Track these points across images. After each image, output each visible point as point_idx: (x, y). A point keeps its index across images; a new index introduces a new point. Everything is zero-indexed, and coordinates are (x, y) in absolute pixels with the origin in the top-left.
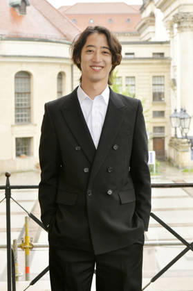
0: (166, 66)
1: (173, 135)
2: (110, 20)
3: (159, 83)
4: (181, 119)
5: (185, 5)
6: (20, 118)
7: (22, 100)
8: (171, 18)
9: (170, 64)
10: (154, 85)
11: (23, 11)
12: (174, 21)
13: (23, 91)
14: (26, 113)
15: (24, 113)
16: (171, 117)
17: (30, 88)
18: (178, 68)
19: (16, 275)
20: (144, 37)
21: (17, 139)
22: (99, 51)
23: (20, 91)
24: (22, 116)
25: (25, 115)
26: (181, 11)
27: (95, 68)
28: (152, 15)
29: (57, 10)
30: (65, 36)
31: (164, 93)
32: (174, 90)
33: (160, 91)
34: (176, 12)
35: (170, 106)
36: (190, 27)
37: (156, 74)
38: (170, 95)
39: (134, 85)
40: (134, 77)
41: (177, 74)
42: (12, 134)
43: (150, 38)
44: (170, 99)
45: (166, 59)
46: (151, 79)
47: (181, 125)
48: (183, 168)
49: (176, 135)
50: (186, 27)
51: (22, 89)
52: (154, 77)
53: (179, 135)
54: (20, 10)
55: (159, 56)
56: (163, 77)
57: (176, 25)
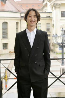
0: (51, 20)
1: (53, 42)
2: (33, 5)
3: (49, 25)
4: (55, 37)
6: (4, 37)
7: (5, 31)
9: (52, 19)
10: (47, 26)
11: (5, 2)
12: (53, 6)
13: (5, 28)
14: (6, 35)
15: (5, 35)
16: (52, 37)
17: (7, 27)
18: (55, 21)
19: (3, 88)
20: (44, 11)
21: (3, 44)
22: (33, 17)
23: (4, 28)
24: (5, 36)
25: (6, 36)
26: (56, 2)
27: (32, 22)
29: (16, 2)
30: (18, 11)
31: (50, 29)
32: (53, 28)
33: (49, 28)
35: (52, 33)
36: (58, 8)
37: (48, 23)
38: (52, 29)
39: (40, 26)
40: (41, 24)
41: (54, 23)
42: (2, 42)
43: (46, 11)
44: (52, 31)
45: (51, 18)
46: (46, 24)
47: (55, 39)
48: (56, 53)
49: (54, 42)
50: (57, 8)
51: (5, 27)
52: (47, 24)
53: (55, 42)
54: (4, 2)
55: (49, 17)
56: (50, 23)
57: (54, 7)
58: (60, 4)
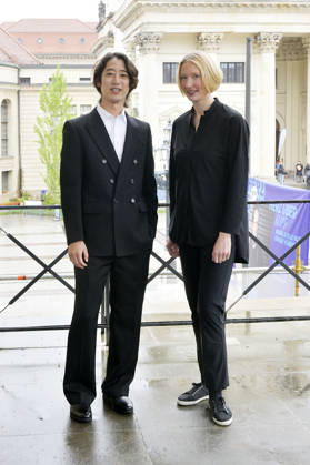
2: (62, 39)
5: (148, 23)
8: (132, 39)
12: (136, 43)
22: (118, 74)
26: (144, 30)
27: (115, 90)
28: (111, 35)
30: (10, 58)
34: (138, 31)
36: (154, 49)
41: (138, 102)
50: (149, 49)
57: (138, 47)
58: (161, 35)
